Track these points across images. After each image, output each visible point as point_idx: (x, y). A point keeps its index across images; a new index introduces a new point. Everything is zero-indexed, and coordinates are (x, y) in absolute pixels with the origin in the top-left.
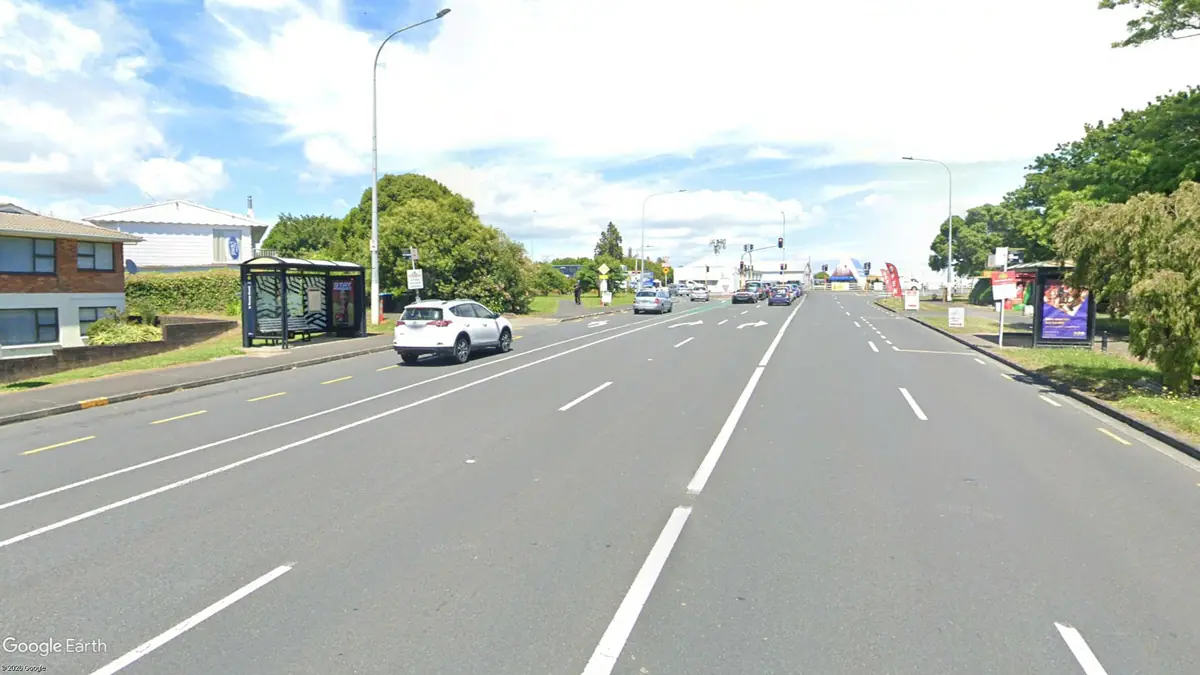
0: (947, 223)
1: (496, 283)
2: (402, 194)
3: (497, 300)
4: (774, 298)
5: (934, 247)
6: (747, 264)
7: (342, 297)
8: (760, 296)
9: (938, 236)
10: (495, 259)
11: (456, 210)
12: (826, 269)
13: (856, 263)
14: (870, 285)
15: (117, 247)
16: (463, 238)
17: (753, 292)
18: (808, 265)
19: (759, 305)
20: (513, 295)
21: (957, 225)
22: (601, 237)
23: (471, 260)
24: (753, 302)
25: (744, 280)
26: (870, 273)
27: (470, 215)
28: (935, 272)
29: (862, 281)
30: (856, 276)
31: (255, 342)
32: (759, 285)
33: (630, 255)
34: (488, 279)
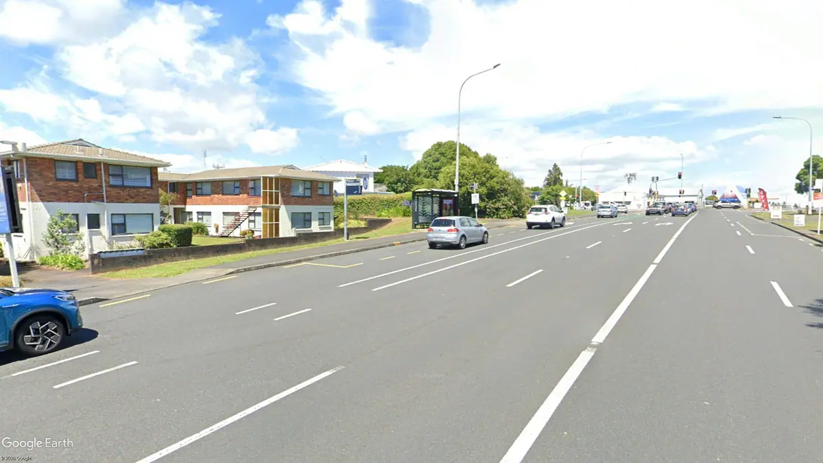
0: (809, 161)
1: (510, 201)
2: (448, 152)
3: (509, 210)
4: (674, 211)
5: (798, 177)
6: (654, 190)
7: (448, 207)
8: (665, 211)
9: (802, 170)
10: (509, 188)
11: (488, 162)
12: (715, 193)
13: (739, 188)
14: (751, 205)
15: (331, 184)
16: (492, 177)
17: (660, 208)
18: (701, 191)
19: (665, 216)
20: (518, 208)
21: (816, 162)
22: (548, 173)
23: (496, 189)
24: (660, 214)
25: (652, 201)
26: (751, 196)
27: (495, 164)
28: (800, 195)
29: (744, 202)
30: (740, 198)
31: (417, 227)
32: (664, 204)
33: (567, 184)
34: (506, 199)
